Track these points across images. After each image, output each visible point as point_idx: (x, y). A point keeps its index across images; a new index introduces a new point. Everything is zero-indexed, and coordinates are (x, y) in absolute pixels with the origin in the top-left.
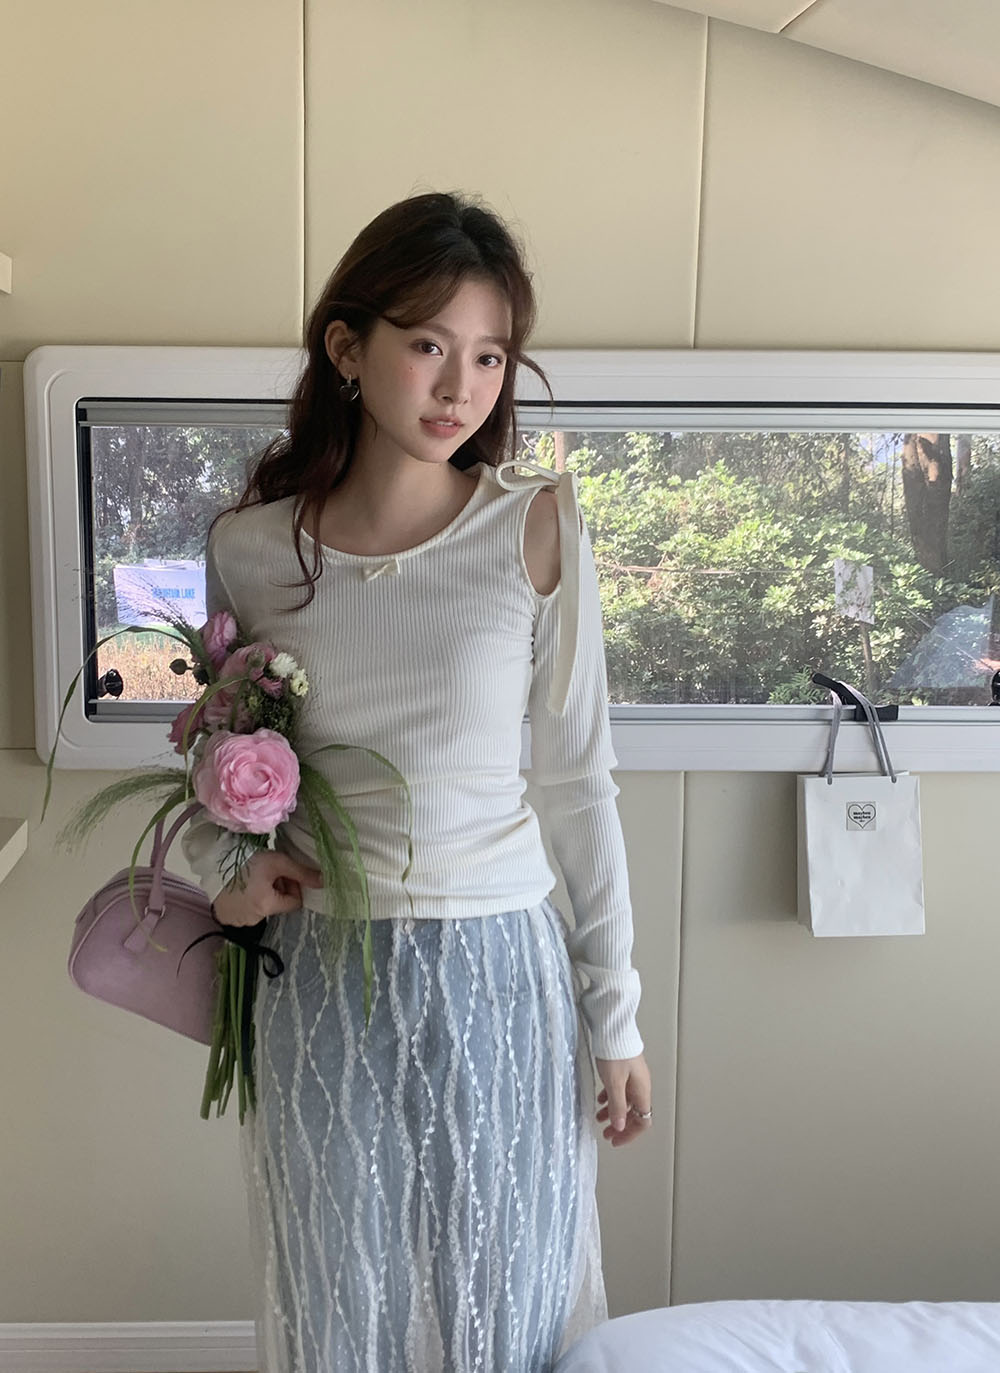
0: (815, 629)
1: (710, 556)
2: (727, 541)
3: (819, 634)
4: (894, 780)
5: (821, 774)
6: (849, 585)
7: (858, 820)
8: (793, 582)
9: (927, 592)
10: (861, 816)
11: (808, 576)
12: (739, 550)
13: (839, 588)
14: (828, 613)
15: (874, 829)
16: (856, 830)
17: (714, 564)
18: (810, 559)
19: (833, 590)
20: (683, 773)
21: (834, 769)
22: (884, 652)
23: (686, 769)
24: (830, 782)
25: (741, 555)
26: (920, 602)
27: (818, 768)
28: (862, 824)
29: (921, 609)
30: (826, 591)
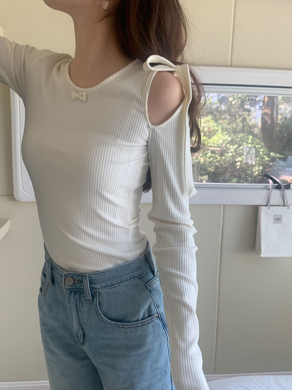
0: (237, 166)
1: (208, 144)
2: (212, 139)
3: (238, 167)
4: (288, 208)
5: (266, 206)
6: (248, 153)
7: (277, 220)
8: (231, 152)
9: (268, 156)
10: (278, 219)
11: (236, 151)
12: (216, 142)
13: (245, 154)
14: (241, 162)
15: (281, 223)
16: (276, 223)
17: (208, 146)
18: (236, 146)
19: (243, 155)
20: (223, 206)
21: (271, 204)
22: (257, 173)
23: (224, 204)
24: (269, 208)
25: (217, 144)
26: (267, 159)
27: (265, 204)
28: (278, 222)
29: (267, 160)
30: (241, 155)
